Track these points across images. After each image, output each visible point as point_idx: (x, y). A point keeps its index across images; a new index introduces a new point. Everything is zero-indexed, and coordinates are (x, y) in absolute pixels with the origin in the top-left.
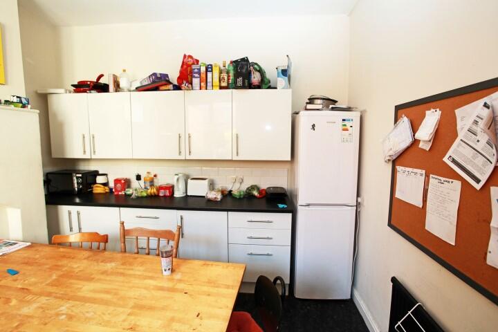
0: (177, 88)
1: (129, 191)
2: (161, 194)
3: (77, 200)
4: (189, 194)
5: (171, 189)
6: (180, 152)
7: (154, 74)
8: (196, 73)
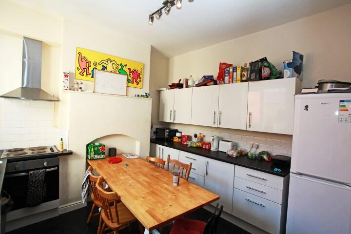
0: (216, 83)
1: (189, 143)
2: (204, 148)
3: (166, 144)
4: (220, 150)
5: (209, 145)
6: (214, 122)
7: (204, 76)
8: (227, 73)
